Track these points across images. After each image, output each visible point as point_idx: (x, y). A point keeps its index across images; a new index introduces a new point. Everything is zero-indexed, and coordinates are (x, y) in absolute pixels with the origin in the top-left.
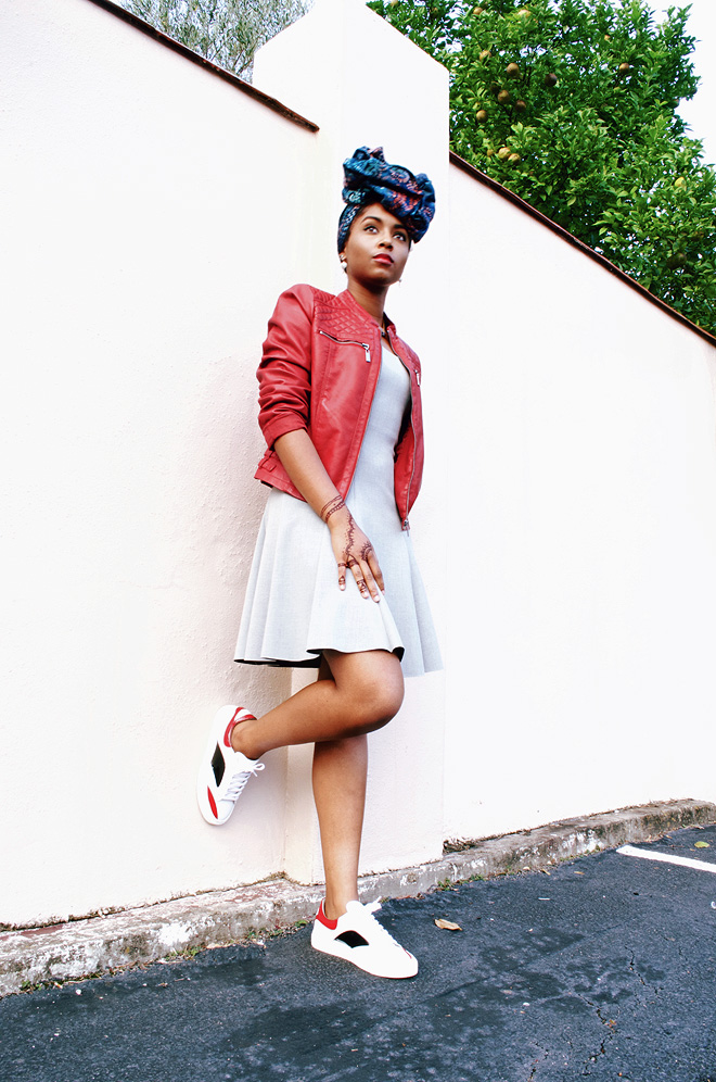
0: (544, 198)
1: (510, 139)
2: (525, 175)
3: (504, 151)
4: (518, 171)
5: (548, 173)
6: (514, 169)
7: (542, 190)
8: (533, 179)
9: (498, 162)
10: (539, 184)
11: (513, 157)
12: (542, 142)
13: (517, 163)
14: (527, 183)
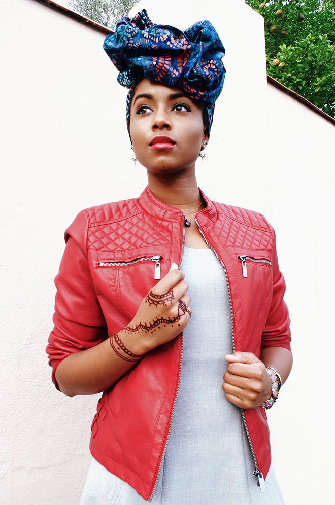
0: (301, 88)
1: (279, 54)
2: (289, 75)
3: (276, 61)
4: (285, 73)
5: (303, 73)
6: (282, 71)
7: (299, 83)
8: (294, 77)
9: (273, 68)
10: (298, 80)
11: (281, 65)
12: (299, 55)
13: (284, 67)
14: (290, 79)
